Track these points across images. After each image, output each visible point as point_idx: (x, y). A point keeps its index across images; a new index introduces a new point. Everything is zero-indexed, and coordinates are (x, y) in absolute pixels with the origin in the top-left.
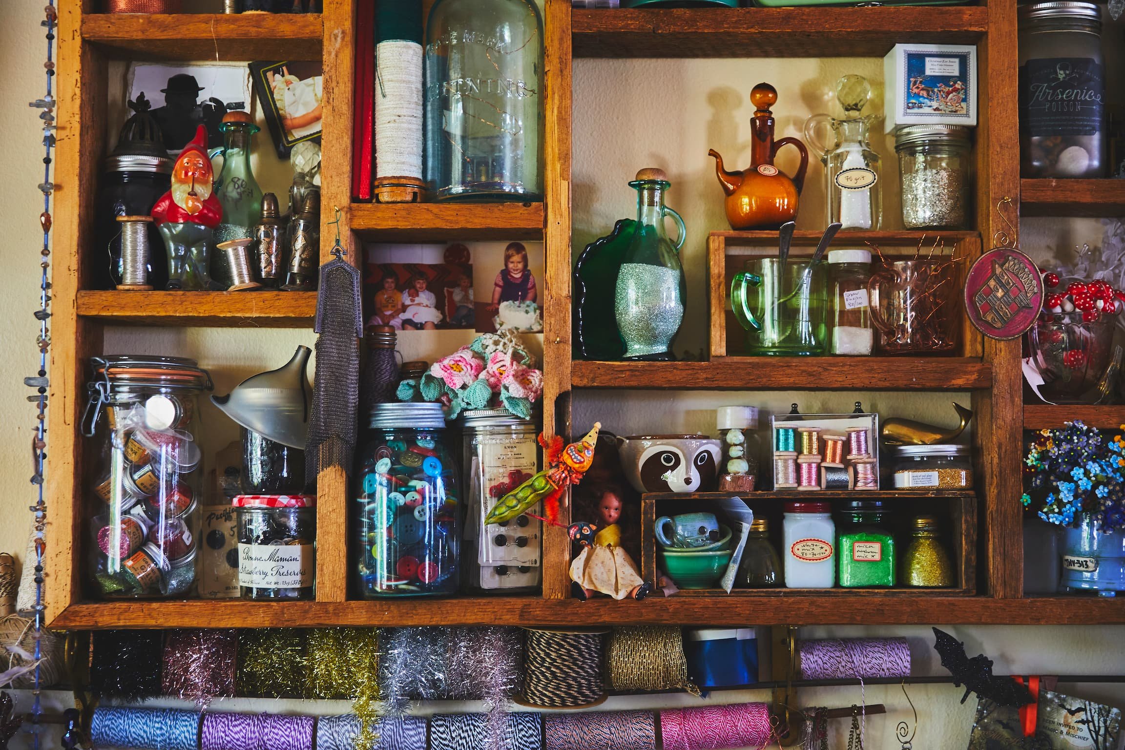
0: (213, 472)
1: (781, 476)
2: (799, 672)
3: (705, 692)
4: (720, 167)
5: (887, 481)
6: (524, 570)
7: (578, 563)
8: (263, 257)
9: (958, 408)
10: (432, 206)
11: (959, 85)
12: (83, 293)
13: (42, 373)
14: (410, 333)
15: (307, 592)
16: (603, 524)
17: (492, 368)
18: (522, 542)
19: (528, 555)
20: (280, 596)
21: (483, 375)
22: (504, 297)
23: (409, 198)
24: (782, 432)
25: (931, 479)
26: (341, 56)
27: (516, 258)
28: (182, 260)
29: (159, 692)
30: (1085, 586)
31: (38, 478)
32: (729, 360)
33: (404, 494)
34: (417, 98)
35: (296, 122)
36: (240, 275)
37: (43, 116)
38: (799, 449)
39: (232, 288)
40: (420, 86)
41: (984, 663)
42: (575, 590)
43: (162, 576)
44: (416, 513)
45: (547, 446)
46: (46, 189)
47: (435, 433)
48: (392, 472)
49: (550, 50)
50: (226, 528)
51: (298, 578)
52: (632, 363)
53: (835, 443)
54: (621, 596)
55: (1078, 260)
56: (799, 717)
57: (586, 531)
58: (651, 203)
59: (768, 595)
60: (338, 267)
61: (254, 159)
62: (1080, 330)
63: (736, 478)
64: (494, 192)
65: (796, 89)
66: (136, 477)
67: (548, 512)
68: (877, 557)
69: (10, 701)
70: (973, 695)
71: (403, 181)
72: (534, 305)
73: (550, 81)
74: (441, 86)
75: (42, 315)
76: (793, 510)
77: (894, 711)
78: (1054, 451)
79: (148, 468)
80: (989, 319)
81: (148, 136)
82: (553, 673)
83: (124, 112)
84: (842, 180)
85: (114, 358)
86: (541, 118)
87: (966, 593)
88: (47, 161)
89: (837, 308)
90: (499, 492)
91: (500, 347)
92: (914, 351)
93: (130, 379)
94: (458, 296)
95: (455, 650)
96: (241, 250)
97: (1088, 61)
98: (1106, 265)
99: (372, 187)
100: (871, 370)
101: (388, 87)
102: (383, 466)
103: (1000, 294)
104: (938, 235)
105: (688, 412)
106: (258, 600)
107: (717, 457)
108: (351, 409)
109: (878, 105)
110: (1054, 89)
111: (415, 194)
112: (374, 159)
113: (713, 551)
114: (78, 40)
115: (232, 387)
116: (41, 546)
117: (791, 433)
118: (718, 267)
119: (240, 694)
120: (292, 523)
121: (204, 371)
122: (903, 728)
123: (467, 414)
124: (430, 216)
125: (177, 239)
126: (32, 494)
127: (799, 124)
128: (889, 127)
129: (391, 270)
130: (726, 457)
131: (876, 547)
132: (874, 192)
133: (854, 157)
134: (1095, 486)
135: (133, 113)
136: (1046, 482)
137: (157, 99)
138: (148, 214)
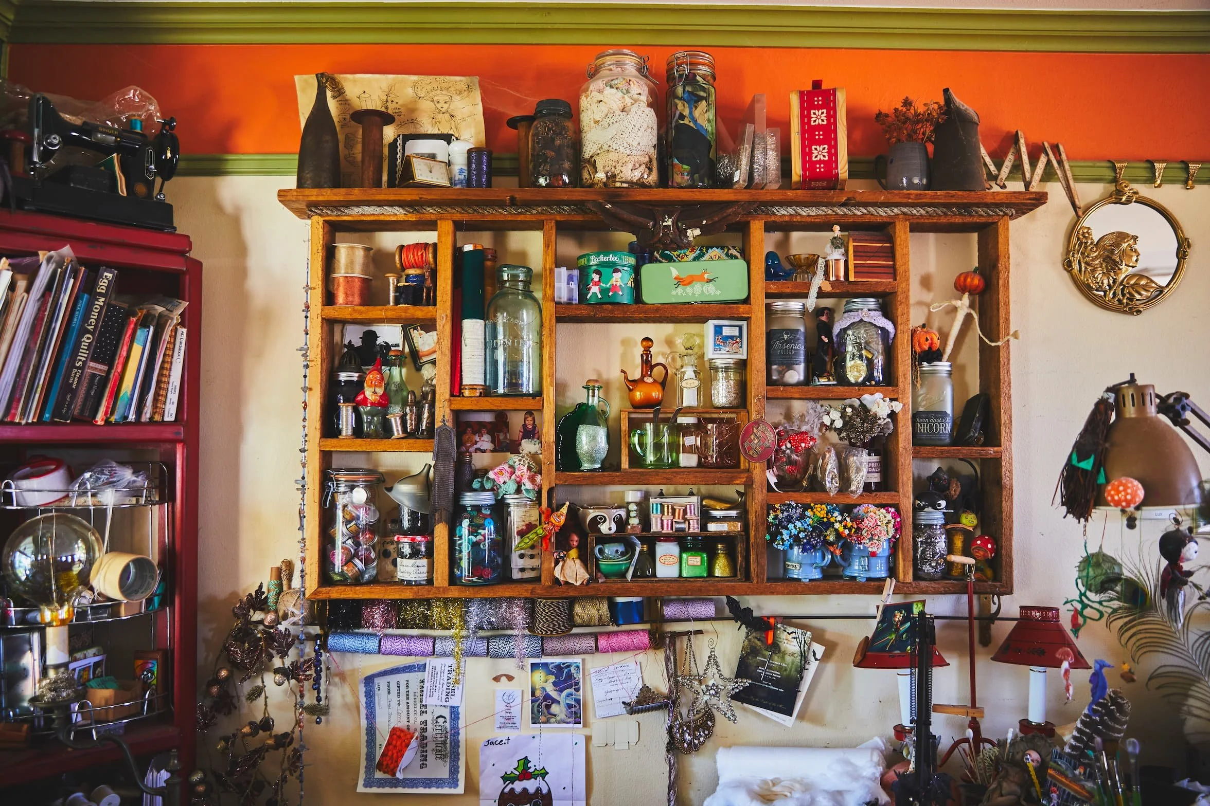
0: (385, 521)
1: (654, 526)
2: (663, 616)
3: (618, 625)
4: (626, 378)
5: (704, 527)
6: (533, 569)
7: (558, 568)
8: (409, 422)
9: (738, 492)
10: (490, 399)
11: (738, 340)
12: (322, 439)
13: (303, 478)
14: (479, 454)
15: (430, 581)
16: (570, 548)
17: (518, 473)
18: (532, 557)
19: (535, 562)
20: (418, 584)
21: (513, 477)
22: (524, 437)
23: (478, 394)
24: (655, 505)
25: (723, 527)
26: (445, 327)
27: (530, 419)
28: (370, 423)
29: (360, 627)
30: (795, 576)
31: (301, 528)
32: (630, 470)
33: (476, 536)
34: (482, 346)
35: (424, 353)
36: (398, 431)
37: (303, 355)
38: (662, 512)
39: (393, 437)
40: (483, 341)
41: (749, 611)
42: (556, 581)
43: (361, 573)
44: (482, 546)
45: (543, 513)
46: (305, 389)
47: (491, 507)
48: (469, 526)
49: (545, 325)
50: (391, 548)
51: (426, 575)
52: (584, 474)
53: (680, 510)
54: (578, 584)
55: (794, 420)
56: (663, 636)
57: (562, 555)
58: (593, 396)
59: (648, 582)
60: (444, 429)
61: (404, 370)
62: (794, 457)
63: (633, 527)
64: (518, 393)
65: (663, 338)
66: (348, 526)
67: (544, 545)
68: (699, 563)
69: (289, 632)
70: (744, 626)
71: (475, 387)
72: (538, 441)
73: (545, 339)
74: (493, 342)
75: (303, 451)
76: (660, 541)
77: (707, 632)
78: (780, 516)
79: (354, 522)
80: (751, 453)
81: (353, 362)
82: (547, 619)
83: (341, 349)
84: (684, 384)
85: (337, 470)
86: (541, 356)
87: (740, 580)
88: (305, 376)
89: (681, 443)
90: (522, 534)
91: (522, 463)
92: (717, 466)
93: (345, 481)
94: (502, 437)
95: (501, 607)
96: (398, 419)
97: (798, 330)
98: (807, 423)
99: (460, 389)
100: (696, 477)
101: (468, 342)
102: (466, 523)
103: (756, 441)
104: (728, 410)
105: (612, 492)
106: (407, 585)
107: (624, 516)
108: (451, 495)
109: (701, 346)
110: (782, 343)
111: (481, 393)
112: (461, 375)
113: (622, 563)
114: (320, 319)
115: (394, 483)
116: (303, 560)
117: (659, 506)
118: (625, 426)
119: (398, 627)
120: (423, 549)
121: (381, 474)
122: (712, 641)
123: (505, 496)
124: (488, 404)
125: (368, 413)
126: (299, 535)
127: (663, 355)
128: (706, 359)
129: (469, 424)
130: (628, 516)
131: (699, 559)
132: (699, 389)
133: (689, 372)
134: (799, 533)
135: (346, 350)
136: (777, 529)
137: (357, 342)
138: (353, 402)
